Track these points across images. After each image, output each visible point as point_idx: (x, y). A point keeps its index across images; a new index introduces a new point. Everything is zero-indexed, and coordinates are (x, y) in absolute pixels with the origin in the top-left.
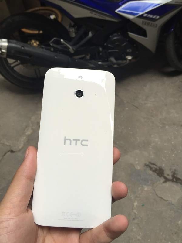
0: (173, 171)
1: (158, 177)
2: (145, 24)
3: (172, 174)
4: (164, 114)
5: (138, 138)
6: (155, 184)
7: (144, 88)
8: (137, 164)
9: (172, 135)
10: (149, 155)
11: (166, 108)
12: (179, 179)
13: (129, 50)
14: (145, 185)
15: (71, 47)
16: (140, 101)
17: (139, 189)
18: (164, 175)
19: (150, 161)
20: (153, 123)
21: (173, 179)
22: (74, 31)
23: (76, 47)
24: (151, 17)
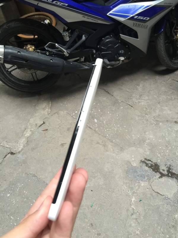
1: (154, 172)
2: (136, 26)
4: (157, 111)
5: (133, 135)
6: (151, 180)
7: (137, 86)
8: (133, 161)
9: (166, 132)
10: (144, 152)
11: (159, 106)
12: (174, 174)
13: (122, 52)
14: (142, 181)
15: (65, 51)
16: (134, 100)
17: (136, 185)
18: (159, 170)
19: (146, 157)
20: (147, 120)
21: (168, 174)
22: (68, 35)
23: (70, 50)
24: (142, 18)
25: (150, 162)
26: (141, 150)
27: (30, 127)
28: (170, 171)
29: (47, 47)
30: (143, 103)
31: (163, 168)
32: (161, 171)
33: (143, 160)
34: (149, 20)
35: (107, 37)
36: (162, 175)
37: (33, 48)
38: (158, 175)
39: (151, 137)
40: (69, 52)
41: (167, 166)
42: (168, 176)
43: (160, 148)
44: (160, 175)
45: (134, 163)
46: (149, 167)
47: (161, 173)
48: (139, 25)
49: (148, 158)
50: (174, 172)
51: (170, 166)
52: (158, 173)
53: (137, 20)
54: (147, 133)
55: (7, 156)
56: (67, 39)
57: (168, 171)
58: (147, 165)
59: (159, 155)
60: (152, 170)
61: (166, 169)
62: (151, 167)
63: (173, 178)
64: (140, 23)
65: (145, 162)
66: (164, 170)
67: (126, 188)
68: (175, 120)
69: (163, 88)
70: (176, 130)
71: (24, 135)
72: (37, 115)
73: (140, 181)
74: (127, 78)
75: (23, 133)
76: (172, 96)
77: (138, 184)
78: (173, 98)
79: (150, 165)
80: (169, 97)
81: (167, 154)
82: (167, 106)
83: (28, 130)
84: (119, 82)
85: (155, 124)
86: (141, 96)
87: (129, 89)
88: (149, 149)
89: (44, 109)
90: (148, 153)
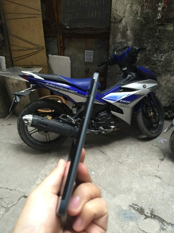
0: (151, 210)
1: (140, 214)
2: (122, 106)
3: (150, 212)
4: (141, 167)
5: (123, 185)
6: (138, 221)
7: (125, 149)
8: (123, 205)
9: (149, 183)
10: (132, 198)
11: (142, 163)
12: (156, 216)
13: (112, 122)
14: (130, 221)
15: (73, 120)
16: (123, 158)
17: (126, 224)
18: (144, 213)
19: (133, 203)
20: (134, 174)
21: (151, 216)
22: (76, 110)
23: (76, 120)
24: (125, 102)
25: (137, 206)
26: (129, 197)
27: (40, 176)
28: (153, 213)
29: (61, 117)
30: (130, 161)
31: (147, 212)
32: (146, 213)
33: (131, 204)
34: (130, 103)
35: (102, 112)
36: (147, 217)
37: (51, 117)
38: (143, 217)
39: (137, 186)
40: (76, 121)
41: (150, 209)
42: (151, 217)
43: (144, 195)
44: (145, 217)
45: (124, 207)
46: (136, 210)
47: (145, 215)
48: (124, 106)
49: (135, 204)
50: (156, 214)
51: (153, 209)
52: (143, 215)
53: (122, 102)
54: (134, 184)
55: (21, 199)
56: (75, 112)
57: (151, 214)
58: (134, 209)
59: (144, 201)
60: (138, 213)
61: (149, 212)
62: (137, 210)
63: (155, 219)
64: (124, 105)
65: (133, 206)
66: (148, 213)
67: (118, 227)
68: (155, 174)
69: (145, 151)
70: (156, 182)
71: (36, 183)
72: (47, 167)
73: (129, 221)
74: (117, 143)
75: (35, 181)
76: (152, 157)
77: (127, 224)
78: (153, 158)
79: (137, 209)
80: (150, 157)
81: (150, 201)
82: (148, 164)
83: (39, 179)
84: (111, 145)
85: (139, 177)
86: (128, 155)
87: (119, 150)
88: (136, 196)
89: (53, 163)
90: (135, 199)
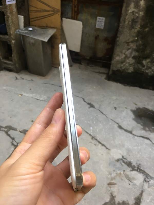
28: (139, 168)
36: (133, 170)
42: (137, 171)
50: (142, 168)
51: (140, 164)
52: (130, 168)
59: (132, 157)
60: (126, 165)
61: (136, 166)
63: (141, 173)
65: (122, 160)
79: (125, 162)
86: (124, 118)
88: (126, 152)
